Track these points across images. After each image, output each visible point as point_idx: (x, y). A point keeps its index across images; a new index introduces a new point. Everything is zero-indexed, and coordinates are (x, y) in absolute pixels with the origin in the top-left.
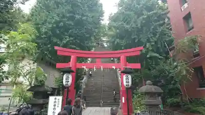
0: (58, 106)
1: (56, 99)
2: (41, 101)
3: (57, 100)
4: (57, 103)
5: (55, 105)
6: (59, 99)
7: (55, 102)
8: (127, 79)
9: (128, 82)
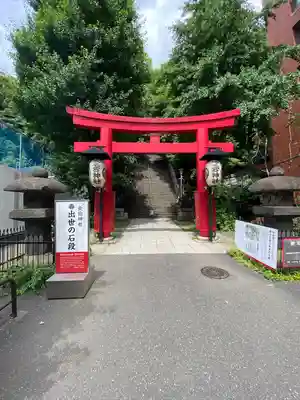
0: (80, 224)
1: (72, 207)
2: (40, 213)
3: (75, 210)
4: (76, 214)
5: (71, 222)
6: (80, 208)
7: (71, 214)
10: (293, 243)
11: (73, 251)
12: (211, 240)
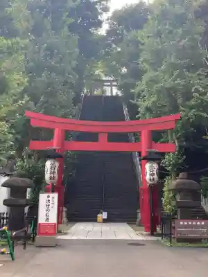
0: (53, 207)
1: (48, 197)
4: (51, 201)
5: (48, 206)
6: (53, 198)
7: (48, 201)
8: (152, 169)
9: (153, 175)
10: (181, 223)
11: (48, 222)
12: (152, 234)
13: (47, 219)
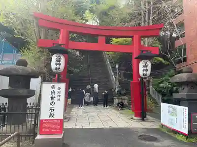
0: (58, 100)
1: (53, 87)
3: (56, 90)
4: (56, 93)
5: (53, 98)
6: (59, 88)
7: (53, 92)
8: (145, 66)
9: (146, 70)
11: (52, 118)
12: (143, 120)
13: (52, 115)
